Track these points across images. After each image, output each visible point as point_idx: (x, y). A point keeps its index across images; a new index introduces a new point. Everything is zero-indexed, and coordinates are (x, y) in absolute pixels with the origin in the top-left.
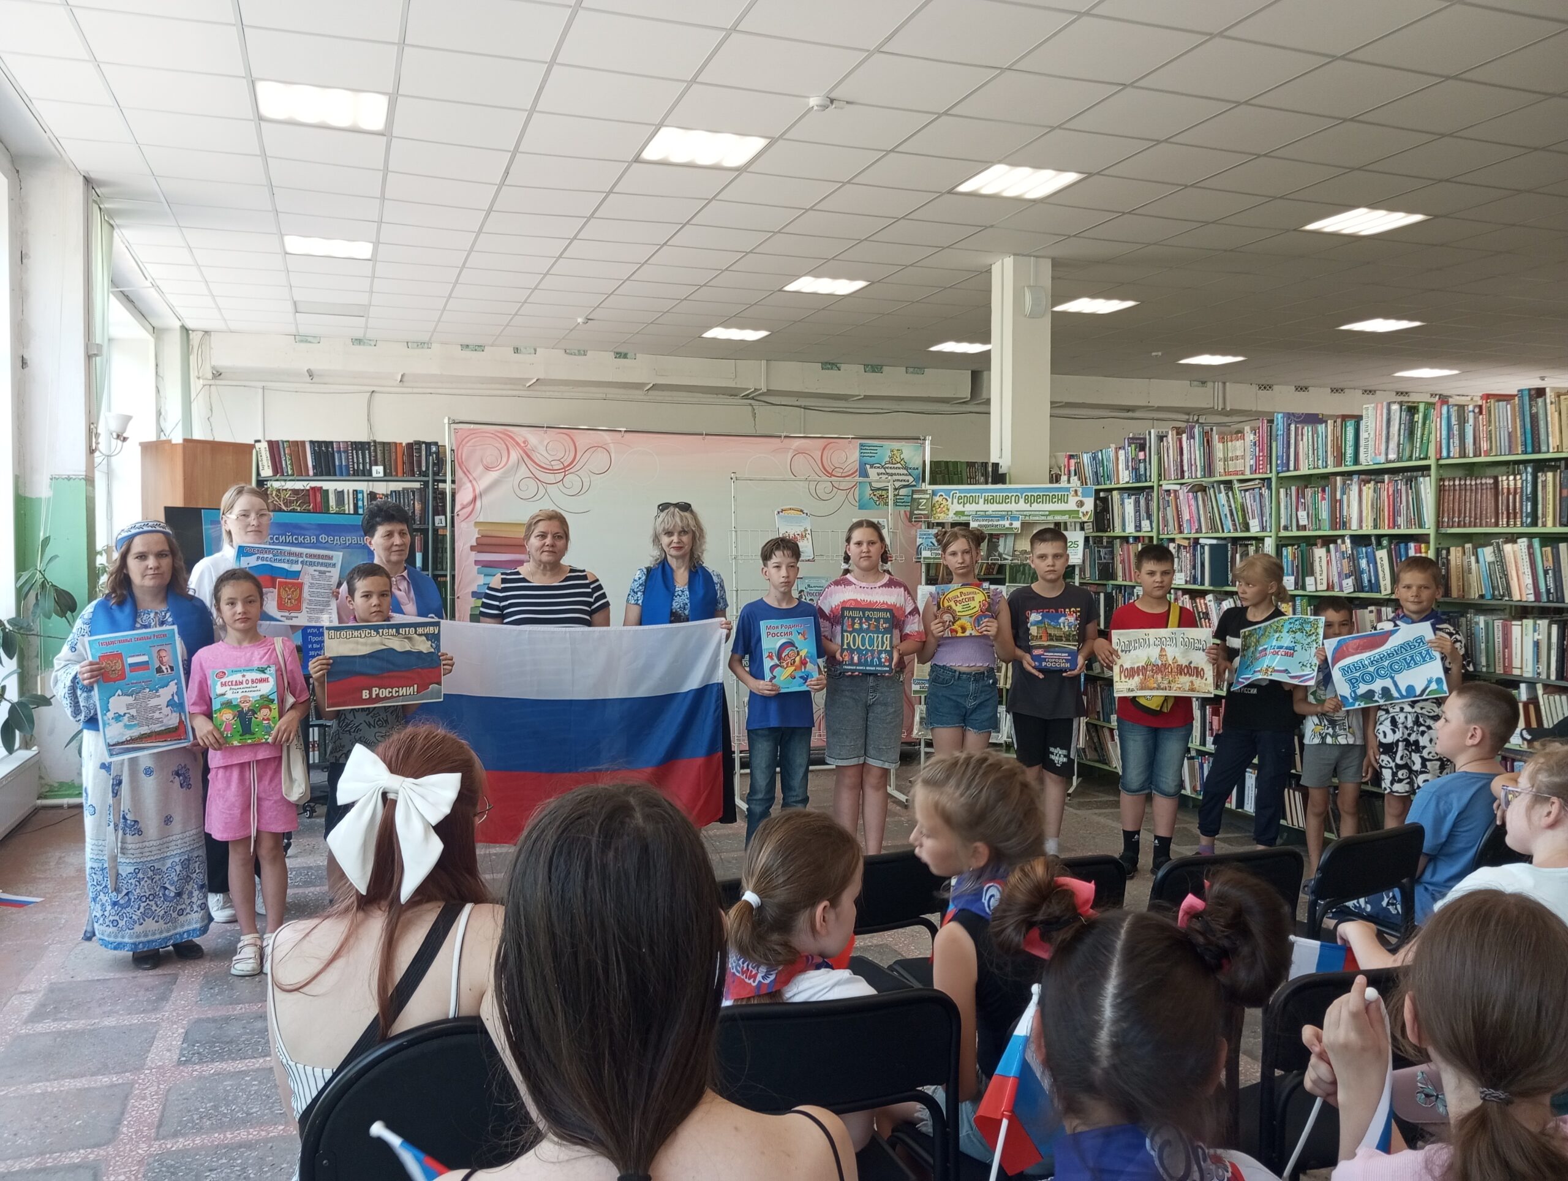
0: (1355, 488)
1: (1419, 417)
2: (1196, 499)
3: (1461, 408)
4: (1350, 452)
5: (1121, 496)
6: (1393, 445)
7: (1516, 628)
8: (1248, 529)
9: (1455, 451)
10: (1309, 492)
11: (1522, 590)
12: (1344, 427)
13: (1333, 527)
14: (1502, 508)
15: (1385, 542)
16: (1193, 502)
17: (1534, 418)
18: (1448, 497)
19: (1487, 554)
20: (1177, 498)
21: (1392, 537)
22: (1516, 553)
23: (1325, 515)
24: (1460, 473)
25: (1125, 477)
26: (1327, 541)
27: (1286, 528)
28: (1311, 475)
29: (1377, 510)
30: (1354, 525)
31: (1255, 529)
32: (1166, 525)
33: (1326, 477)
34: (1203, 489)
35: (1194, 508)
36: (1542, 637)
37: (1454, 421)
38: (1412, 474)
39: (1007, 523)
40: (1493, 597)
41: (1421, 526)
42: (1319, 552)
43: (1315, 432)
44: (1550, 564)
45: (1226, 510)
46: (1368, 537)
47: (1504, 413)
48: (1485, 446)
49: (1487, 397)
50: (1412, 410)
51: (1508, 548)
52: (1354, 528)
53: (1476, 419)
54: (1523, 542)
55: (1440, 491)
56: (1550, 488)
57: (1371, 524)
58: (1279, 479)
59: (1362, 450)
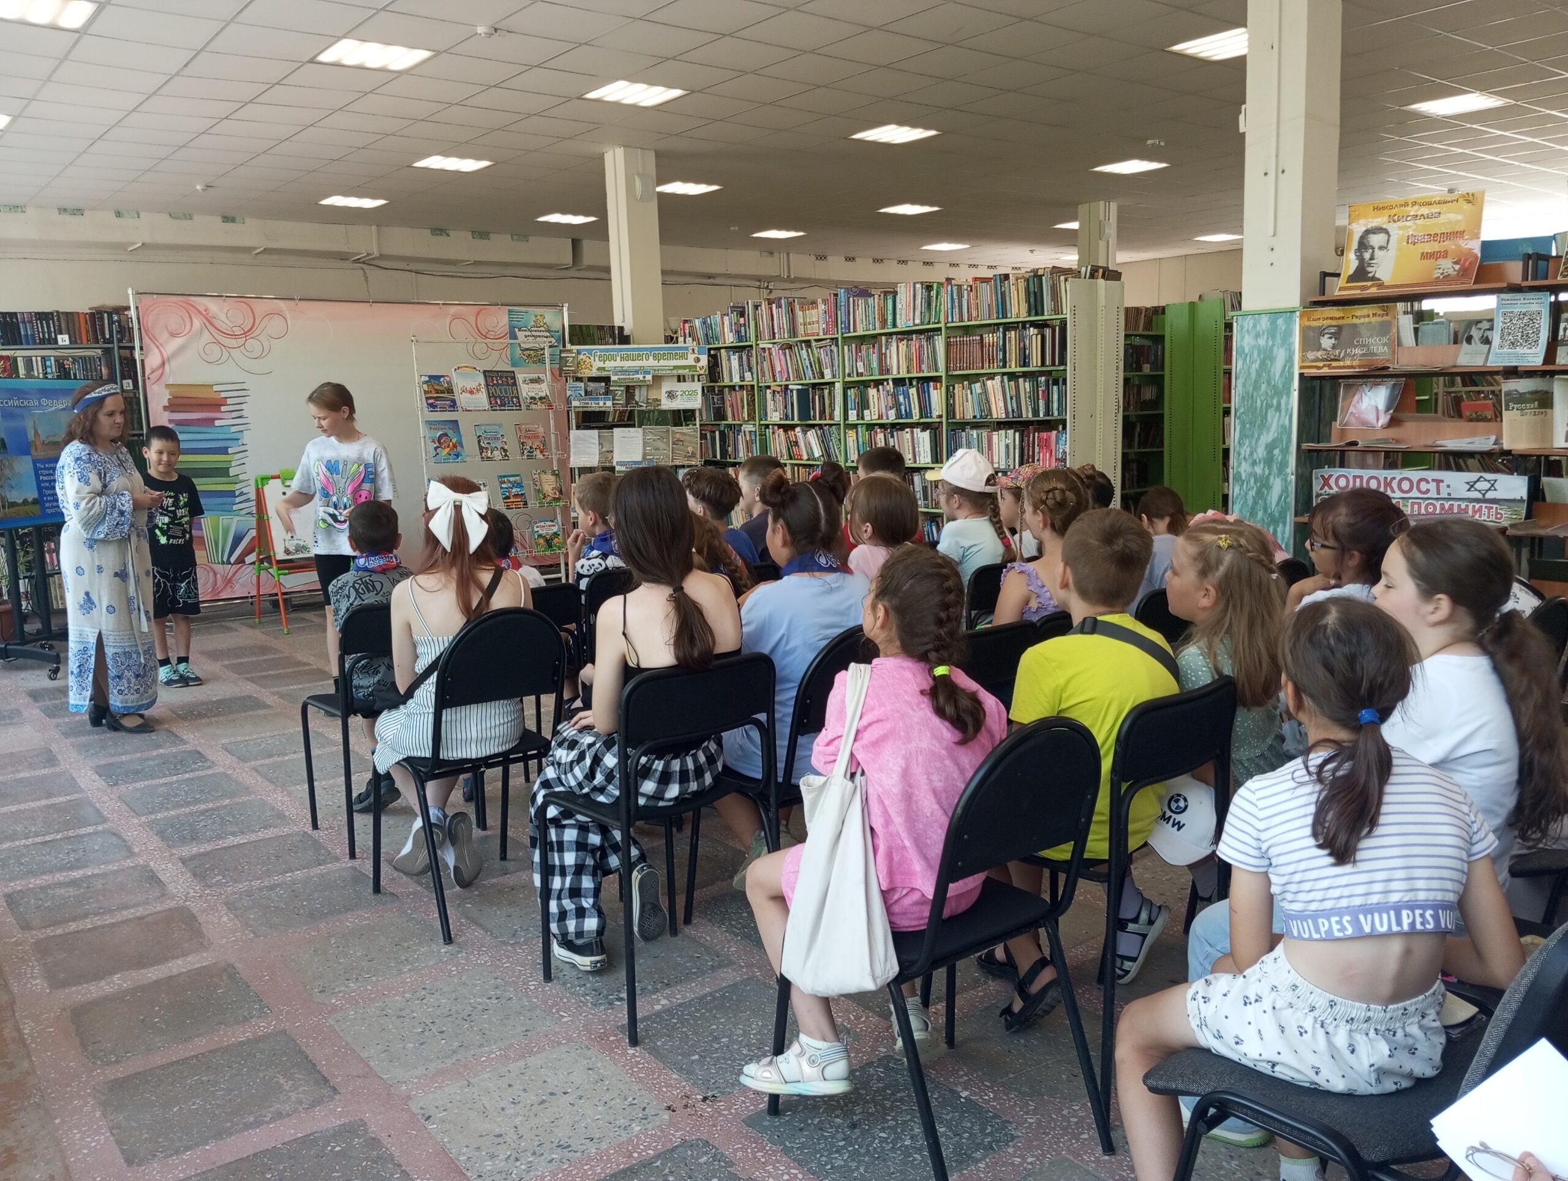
0: (894, 344)
1: (933, 293)
2: (785, 355)
3: (960, 287)
4: (890, 318)
5: (728, 353)
6: (918, 313)
7: (995, 436)
8: (823, 377)
9: (956, 318)
10: (864, 347)
11: (998, 412)
12: (885, 299)
13: (881, 374)
14: (986, 356)
15: (914, 383)
16: (782, 357)
17: (1003, 294)
18: (953, 349)
19: (977, 387)
20: (770, 354)
21: (919, 379)
22: (993, 385)
23: (875, 365)
24: (961, 332)
25: (730, 338)
26: (878, 383)
27: (849, 375)
28: (865, 336)
29: (909, 360)
30: (895, 371)
31: (828, 377)
32: (763, 376)
33: (875, 337)
34: (790, 347)
35: (783, 362)
36: (1010, 441)
37: (955, 297)
38: (929, 334)
39: (641, 377)
40: (981, 417)
41: (937, 371)
42: (872, 392)
43: (866, 303)
44: (1014, 393)
45: (807, 363)
46: (904, 379)
47: (986, 290)
48: (974, 314)
49: (975, 279)
50: (929, 288)
51: (989, 383)
52: (895, 374)
53: (969, 295)
54: (998, 378)
55: (948, 345)
56: (1013, 342)
57: (905, 370)
58: (843, 338)
59: (898, 317)
